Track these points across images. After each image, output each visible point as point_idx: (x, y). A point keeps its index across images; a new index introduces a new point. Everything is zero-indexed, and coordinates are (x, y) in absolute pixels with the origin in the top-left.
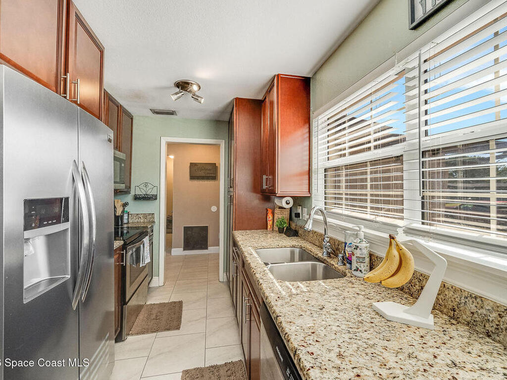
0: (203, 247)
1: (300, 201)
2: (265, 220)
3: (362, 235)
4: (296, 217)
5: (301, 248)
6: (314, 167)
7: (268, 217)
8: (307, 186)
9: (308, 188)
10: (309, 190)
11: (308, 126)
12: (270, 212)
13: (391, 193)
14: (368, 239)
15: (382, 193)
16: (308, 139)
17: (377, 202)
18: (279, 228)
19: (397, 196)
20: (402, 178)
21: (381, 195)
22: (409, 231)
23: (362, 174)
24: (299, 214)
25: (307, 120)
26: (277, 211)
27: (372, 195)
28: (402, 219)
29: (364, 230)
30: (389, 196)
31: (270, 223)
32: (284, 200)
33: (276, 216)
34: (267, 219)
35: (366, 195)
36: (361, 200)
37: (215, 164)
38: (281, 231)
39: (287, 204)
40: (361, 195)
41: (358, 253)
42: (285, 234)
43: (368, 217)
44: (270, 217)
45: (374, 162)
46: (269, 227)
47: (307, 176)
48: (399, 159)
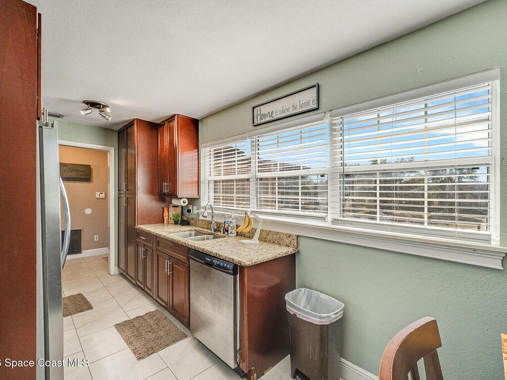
0: (75, 251)
1: (192, 201)
2: (162, 217)
3: (233, 217)
4: (188, 212)
5: (196, 230)
6: (202, 179)
7: (164, 214)
8: (197, 191)
9: (197, 193)
10: (198, 193)
11: (197, 150)
12: (166, 209)
13: (245, 196)
14: (236, 218)
15: (241, 196)
16: (197, 160)
17: (239, 200)
18: (175, 221)
19: (247, 197)
20: (249, 189)
21: (241, 197)
22: (252, 212)
23: (231, 185)
24: (190, 210)
25: (197, 147)
26: (171, 209)
27: (236, 197)
28: (249, 208)
29: (234, 215)
30: (244, 197)
31: (166, 218)
32: (182, 201)
33: (171, 213)
34: (163, 215)
35: (234, 197)
36: (231, 200)
37: (90, 166)
38: (176, 223)
39: (184, 203)
40: (231, 197)
41: (231, 225)
42: (180, 224)
43: (235, 208)
44: (166, 213)
45: (238, 181)
46: (165, 221)
47: (197, 185)
48: (248, 180)
